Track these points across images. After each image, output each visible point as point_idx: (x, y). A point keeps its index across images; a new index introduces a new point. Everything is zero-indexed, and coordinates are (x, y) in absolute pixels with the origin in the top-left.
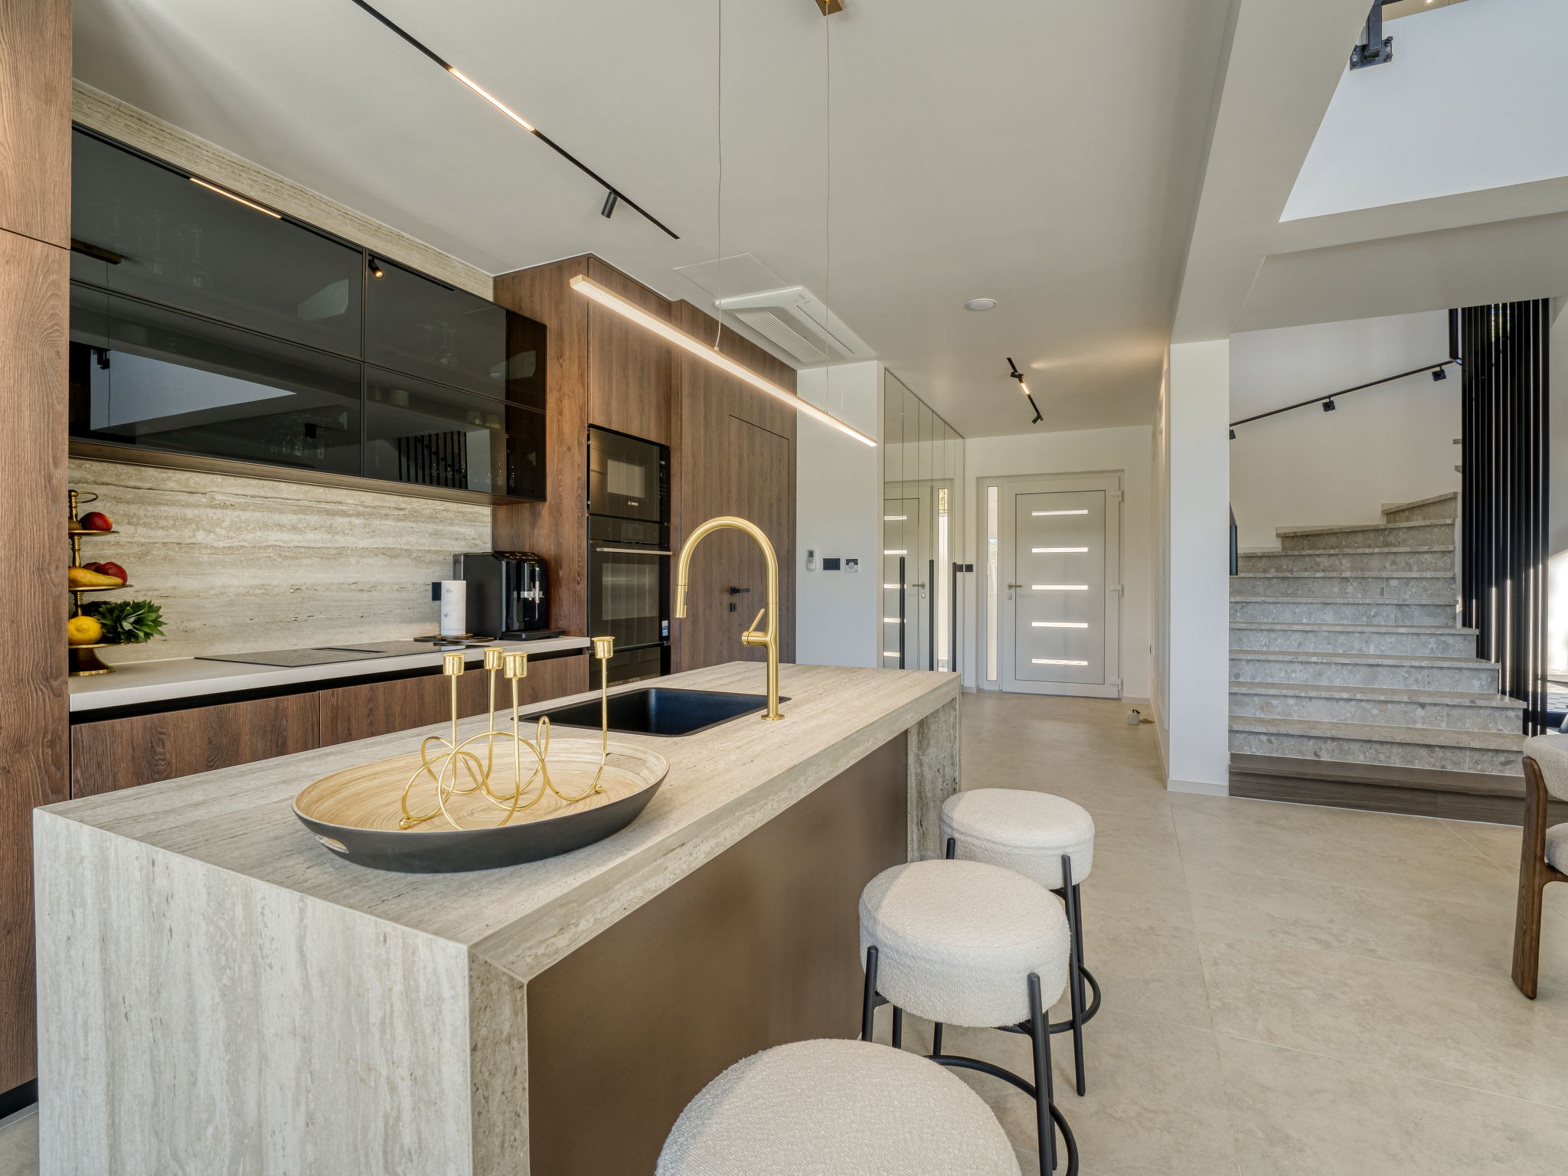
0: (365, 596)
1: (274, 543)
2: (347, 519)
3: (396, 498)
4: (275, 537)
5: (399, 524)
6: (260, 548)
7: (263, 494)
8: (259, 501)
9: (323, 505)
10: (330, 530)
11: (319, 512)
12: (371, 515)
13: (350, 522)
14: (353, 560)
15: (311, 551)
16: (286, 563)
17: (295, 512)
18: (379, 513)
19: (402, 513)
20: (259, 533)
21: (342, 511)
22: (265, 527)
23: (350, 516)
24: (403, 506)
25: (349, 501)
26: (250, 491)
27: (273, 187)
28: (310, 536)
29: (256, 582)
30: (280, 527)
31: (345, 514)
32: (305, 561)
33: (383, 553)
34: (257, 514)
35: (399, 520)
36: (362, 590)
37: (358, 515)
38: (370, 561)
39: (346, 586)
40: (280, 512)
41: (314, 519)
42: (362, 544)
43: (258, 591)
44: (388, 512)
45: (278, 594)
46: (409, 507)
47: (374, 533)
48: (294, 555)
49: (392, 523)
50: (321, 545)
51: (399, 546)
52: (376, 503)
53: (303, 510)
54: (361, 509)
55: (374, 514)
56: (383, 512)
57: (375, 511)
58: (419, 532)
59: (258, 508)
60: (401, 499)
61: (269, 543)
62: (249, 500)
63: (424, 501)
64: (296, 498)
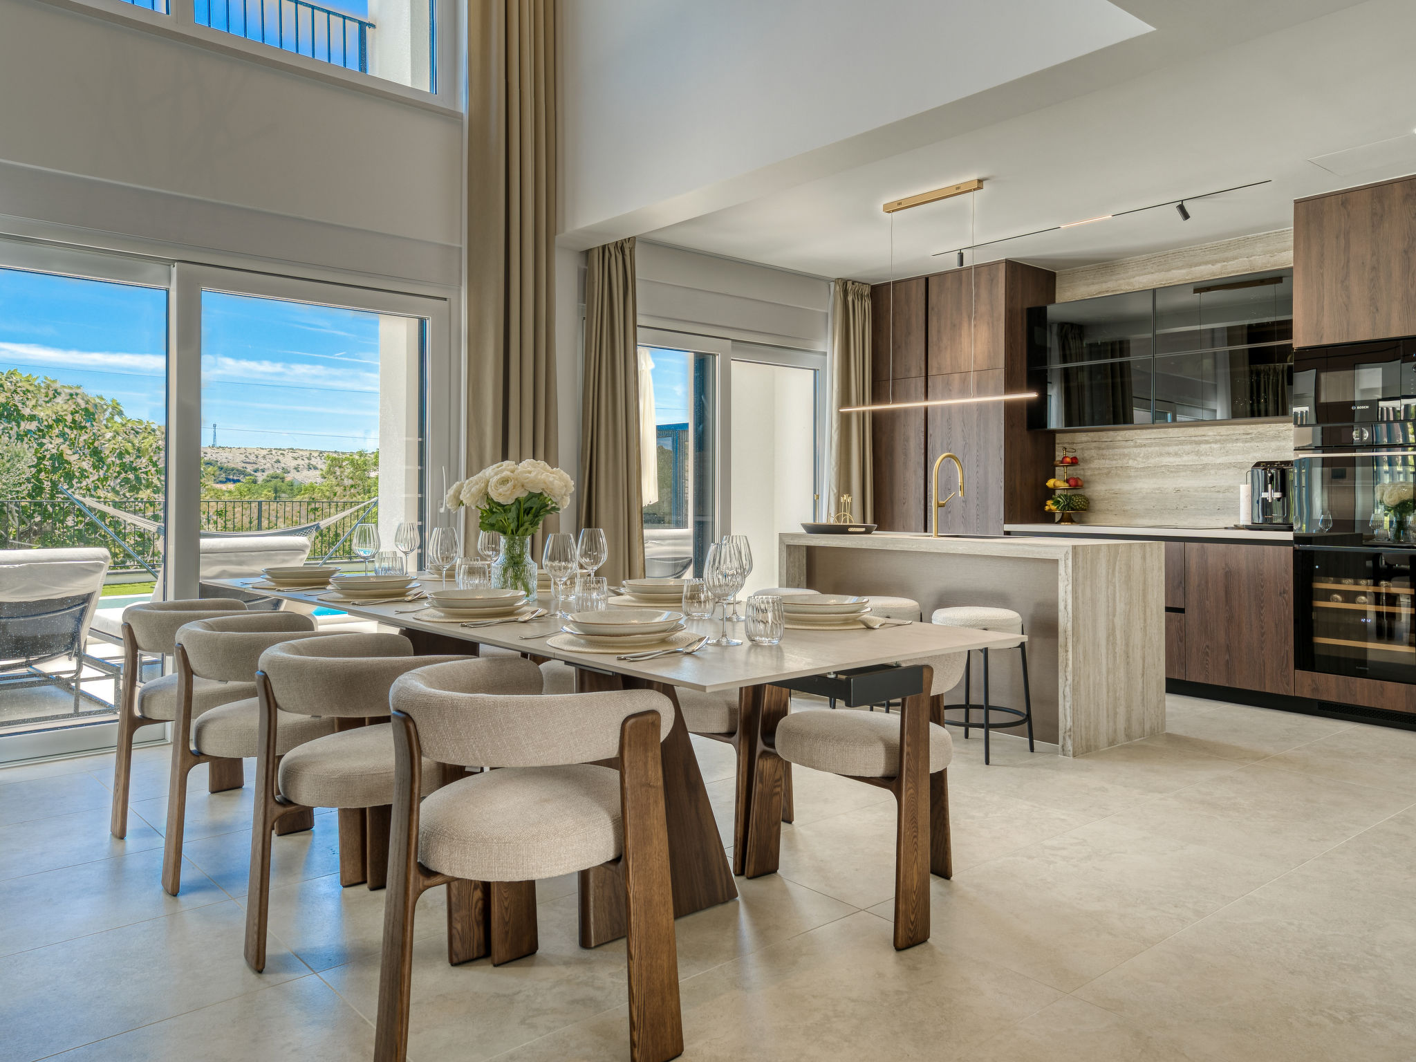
0: (1221, 495)
1: (1165, 464)
2: (1209, 446)
3: (1244, 427)
4: (1166, 460)
5: (1247, 445)
6: (1158, 467)
7: (1160, 436)
8: (1157, 441)
9: (1193, 438)
10: (1198, 453)
11: (1191, 443)
12: (1225, 441)
13: (1211, 447)
14: (1212, 472)
15: (1186, 467)
16: (1172, 475)
17: (1177, 445)
18: (1231, 439)
19: (1248, 436)
20: (1157, 459)
21: (1205, 440)
22: (1161, 455)
23: (1210, 443)
24: (1251, 431)
25: (1211, 433)
26: (1153, 436)
28: (1185, 458)
29: (1156, 486)
30: (1169, 454)
31: (1207, 442)
32: (1183, 474)
33: (1234, 466)
34: (1157, 448)
35: (1246, 442)
36: (1219, 492)
37: (1216, 442)
38: (1224, 472)
39: (1208, 489)
40: (1168, 445)
41: (1188, 448)
42: (1219, 461)
43: (1157, 491)
44: (1238, 437)
45: (1167, 493)
46: (1255, 431)
47: (1227, 453)
48: (1176, 470)
49: (1241, 444)
50: (1191, 464)
51: (1247, 461)
52: (1229, 433)
53: (1182, 443)
54: (1218, 438)
55: (1227, 440)
56: (1235, 438)
57: (1229, 438)
58: (1264, 449)
59: (1157, 445)
60: (1248, 426)
61: (1163, 464)
62: (1153, 441)
63: (1268, 425)
64: (1178, 436)
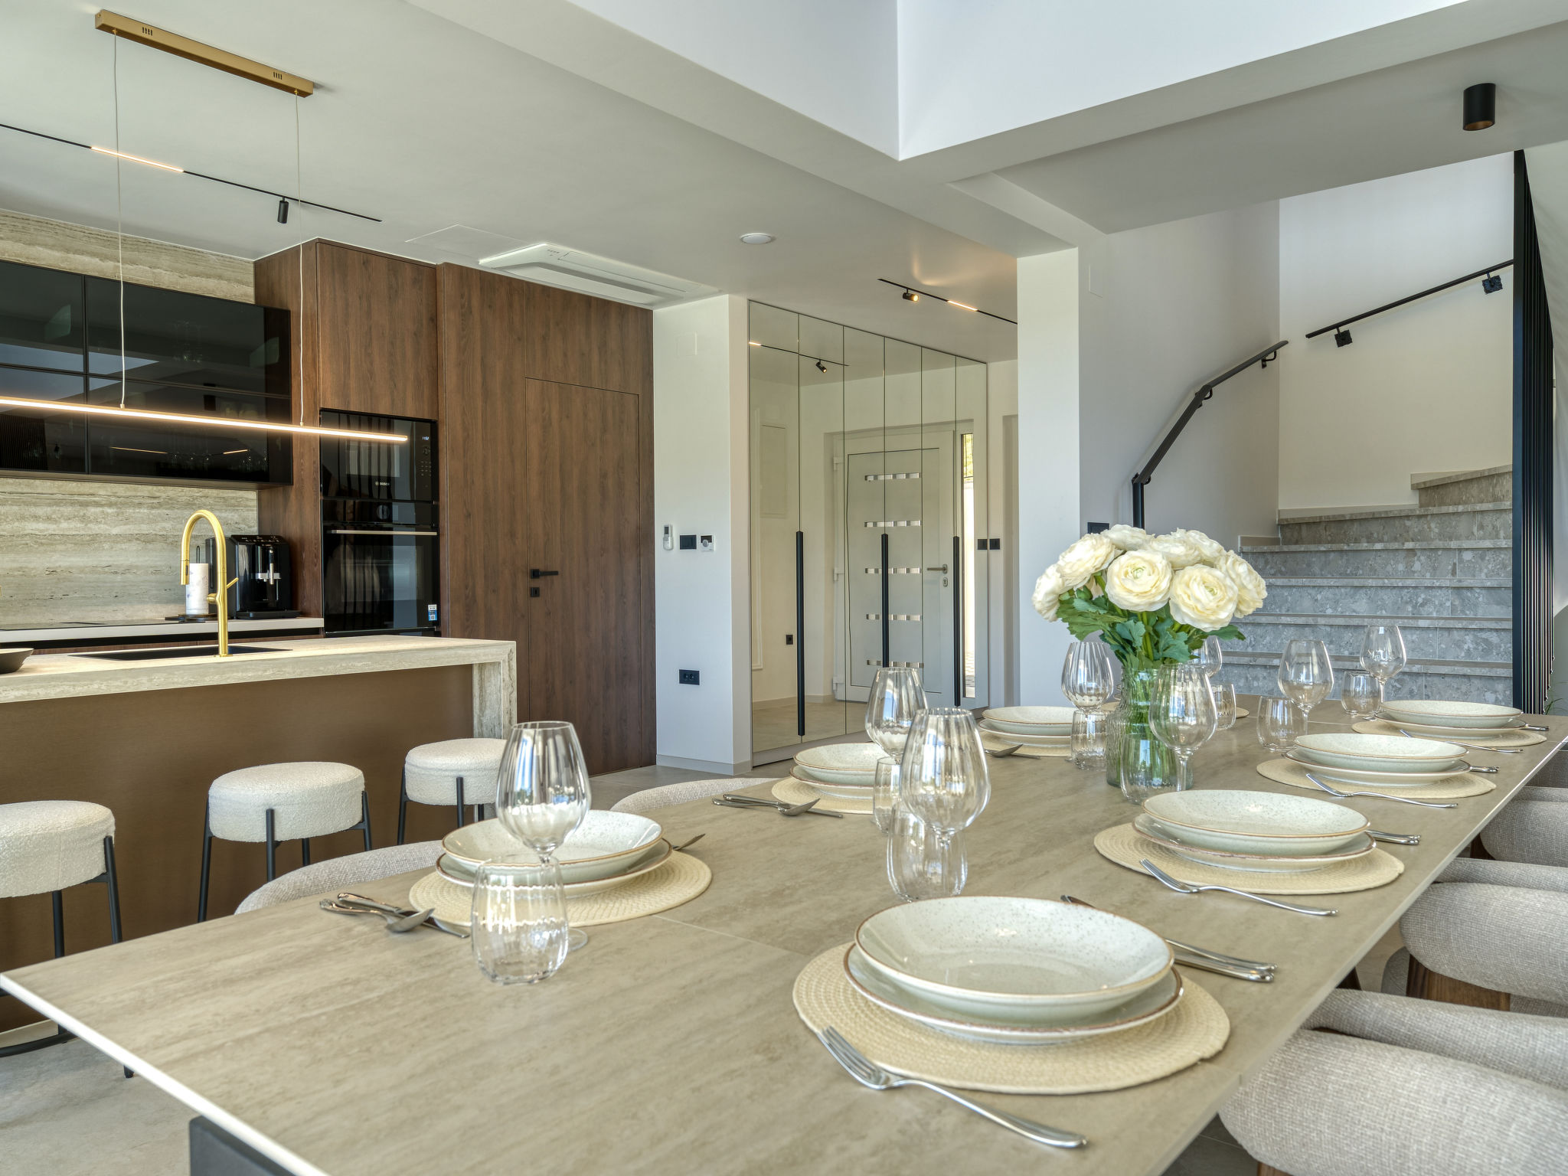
0: (119, 578)
1: (31, 532)
2: (100, 509)
3: (150, 487)
4: (32, 527)
5: (153, 511)
6: (18, 536)
7: (20, 490)
8: (16, 497)
9: (76, 498)
10: (84, 519)
11: (72, 504)
12: (123, 504)
13: (103, 512)
14: (106, 546)
15: (65, 538)
16: (42, 548)
17: (49, 505)
18: (132, 502)
19: (156, 501)
20: (16, 524)
21: (94, 501)
22: (23, 518)
23: (102, 506)
24: (158, 494)
25: (102, 492)
26: (8, 489)
27: (20, 225)
28: (64, 525)
29: (15, 565)
30: (36, 518)
31: (97, 504)
32: (60, 547)
33: (137, 539)
34: (15, 508)
35: (153, 508)
36: (116, 573)
37: (110, 505)
38: (124, 546)
39: (99, 569)
40: (35, 505)
41: (68, 510)
42: (115, 531)
43: (16, 573)
44: (142, 501)
45: (35, 576)
46: (164, 495)
47: (127, 521)
48: (49, 542)
49: (145, 511)
50: (74, 533)
51: (154, 532)
52: (129, 494)
53: (58, 503)
54: (113, 499)
55: (127, 503)
56: (137, 501)
57: (128, 500)
58: (175, 519)
59: (15, 502)
60: (155, 488)
61: (26, 532)
62: (8, 496)
63: (180, 489)
64: (50, 492)
